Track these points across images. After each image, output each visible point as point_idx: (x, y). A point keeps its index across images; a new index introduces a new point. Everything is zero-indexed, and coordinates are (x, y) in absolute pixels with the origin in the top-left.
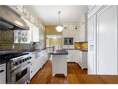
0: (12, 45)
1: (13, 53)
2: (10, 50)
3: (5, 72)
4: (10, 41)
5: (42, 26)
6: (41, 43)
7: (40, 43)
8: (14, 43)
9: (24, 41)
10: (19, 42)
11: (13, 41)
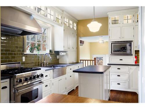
0: (22, 57)
1: (22, 68)
2: (19, 63)
3: (8, 88)
4: (20, 51)
5: (71, 22)
6: (69, 53)
7: (67, 52)
8: (25, 53)
9: (38, 50)
10: (30, 52)
11: (23, 51)
